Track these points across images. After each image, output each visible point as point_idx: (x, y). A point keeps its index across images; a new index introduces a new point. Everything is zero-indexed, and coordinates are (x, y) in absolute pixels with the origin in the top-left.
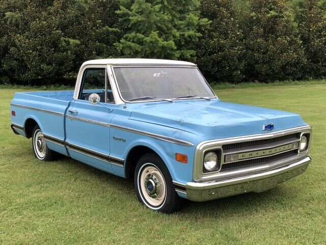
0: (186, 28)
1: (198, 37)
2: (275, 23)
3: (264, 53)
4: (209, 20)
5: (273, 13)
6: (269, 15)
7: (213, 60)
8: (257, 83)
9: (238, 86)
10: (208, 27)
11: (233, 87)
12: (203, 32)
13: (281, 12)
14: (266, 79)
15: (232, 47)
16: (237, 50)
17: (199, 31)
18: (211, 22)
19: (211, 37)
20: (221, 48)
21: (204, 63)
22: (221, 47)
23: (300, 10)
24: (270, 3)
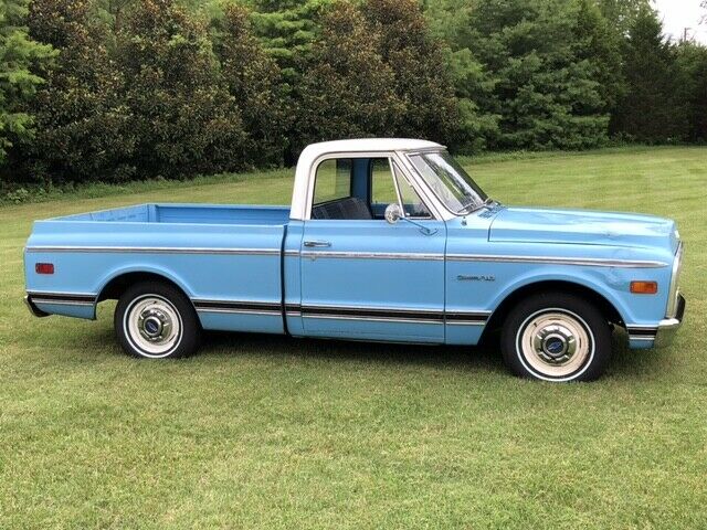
0: (6, 64)
1: (35, 84)
2: (184, 59)
3: (171, 120)
4: (54, 48)
5: (178, 38)
6: (172, 43)
7: (70, 134)
8: (162, 182)
9: (127, 188)
10: (52, 63)
11: (120, 192)
12: (42, 74)
13: (191, 38)
14: (177, 173)
15: (107, 107)
16: (119, 113)
17: (34, 70)
18: (58, 51)
19: (63, 86)
20: (86, 109)
21: (52, 141)
22: (84, 108)
23: (217, 35)
24: (168, 18)
